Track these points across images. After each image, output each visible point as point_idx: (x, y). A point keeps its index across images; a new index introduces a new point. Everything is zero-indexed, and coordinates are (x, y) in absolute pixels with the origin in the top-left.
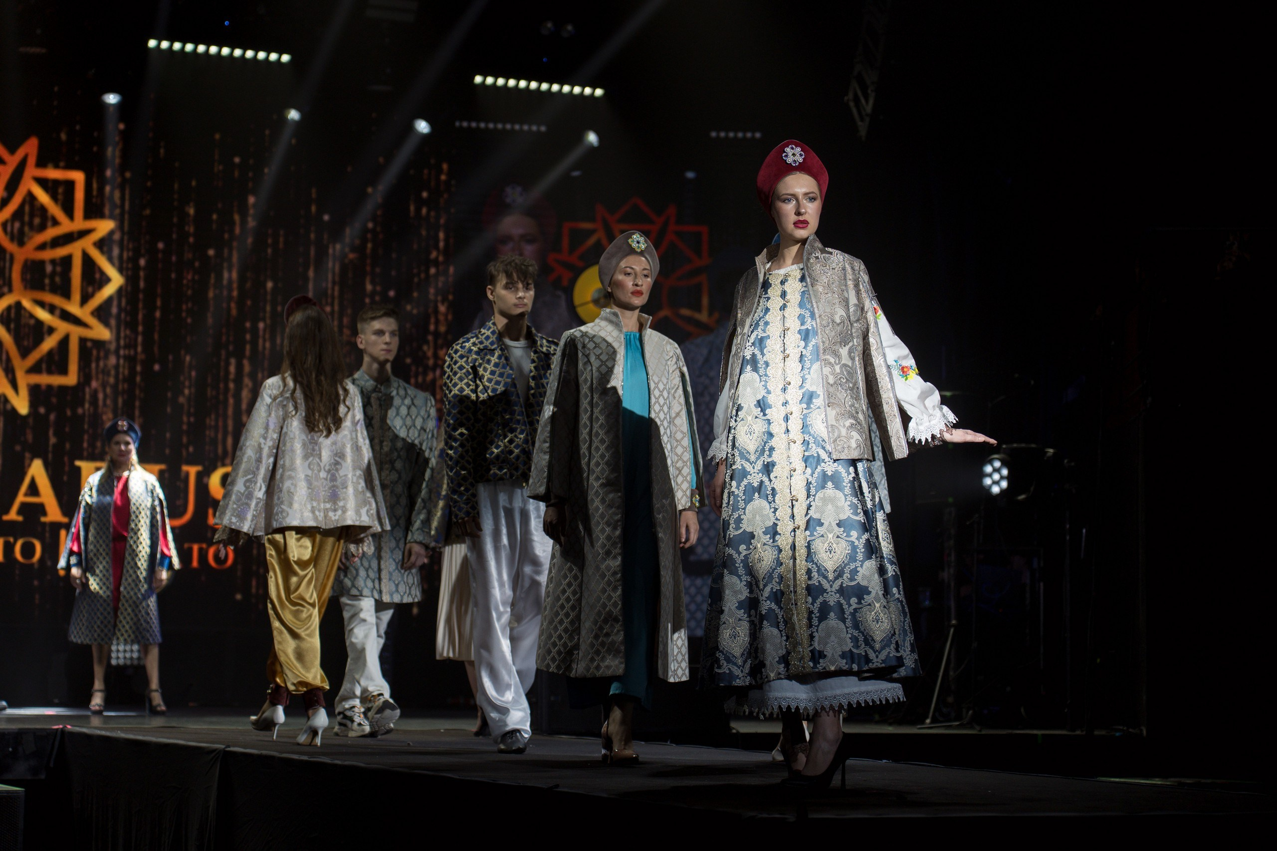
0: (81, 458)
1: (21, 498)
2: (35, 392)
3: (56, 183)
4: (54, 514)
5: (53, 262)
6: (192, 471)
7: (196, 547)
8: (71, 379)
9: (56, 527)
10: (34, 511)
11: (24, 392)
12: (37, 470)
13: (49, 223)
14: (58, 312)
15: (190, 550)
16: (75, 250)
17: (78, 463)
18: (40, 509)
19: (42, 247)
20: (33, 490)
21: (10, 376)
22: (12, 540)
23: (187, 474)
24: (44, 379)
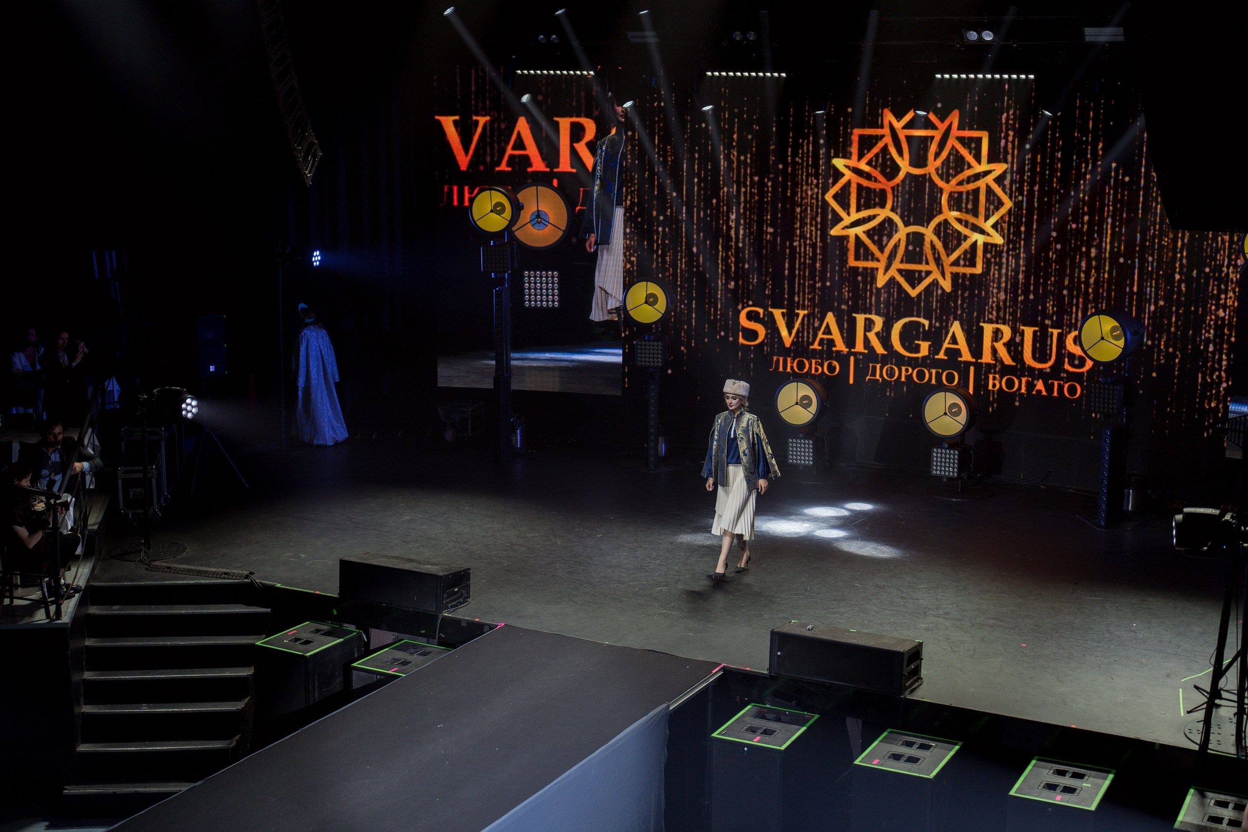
0: (984, 322)
1: (946, 345)
2: (955, 277)
3: (971, 139)
4: (966, 356)
5: (968, 193)
6: (1056, 332)
7: (1056, 383)
8: (978, 269)
9: (968, 364)
10: (954, 353)
11: (948, 276)
12: (956, 328)
13: (966, 167)
14: (970, 226)
15: (1053, 384)
16: (981, 184)
17: (981, 324)
18: (958, 353)
19: (960, 183)
20: (954, 340)
21: (940, 268)
22: (940, 371)
23: (1052, 333)
24: (961, 270)
